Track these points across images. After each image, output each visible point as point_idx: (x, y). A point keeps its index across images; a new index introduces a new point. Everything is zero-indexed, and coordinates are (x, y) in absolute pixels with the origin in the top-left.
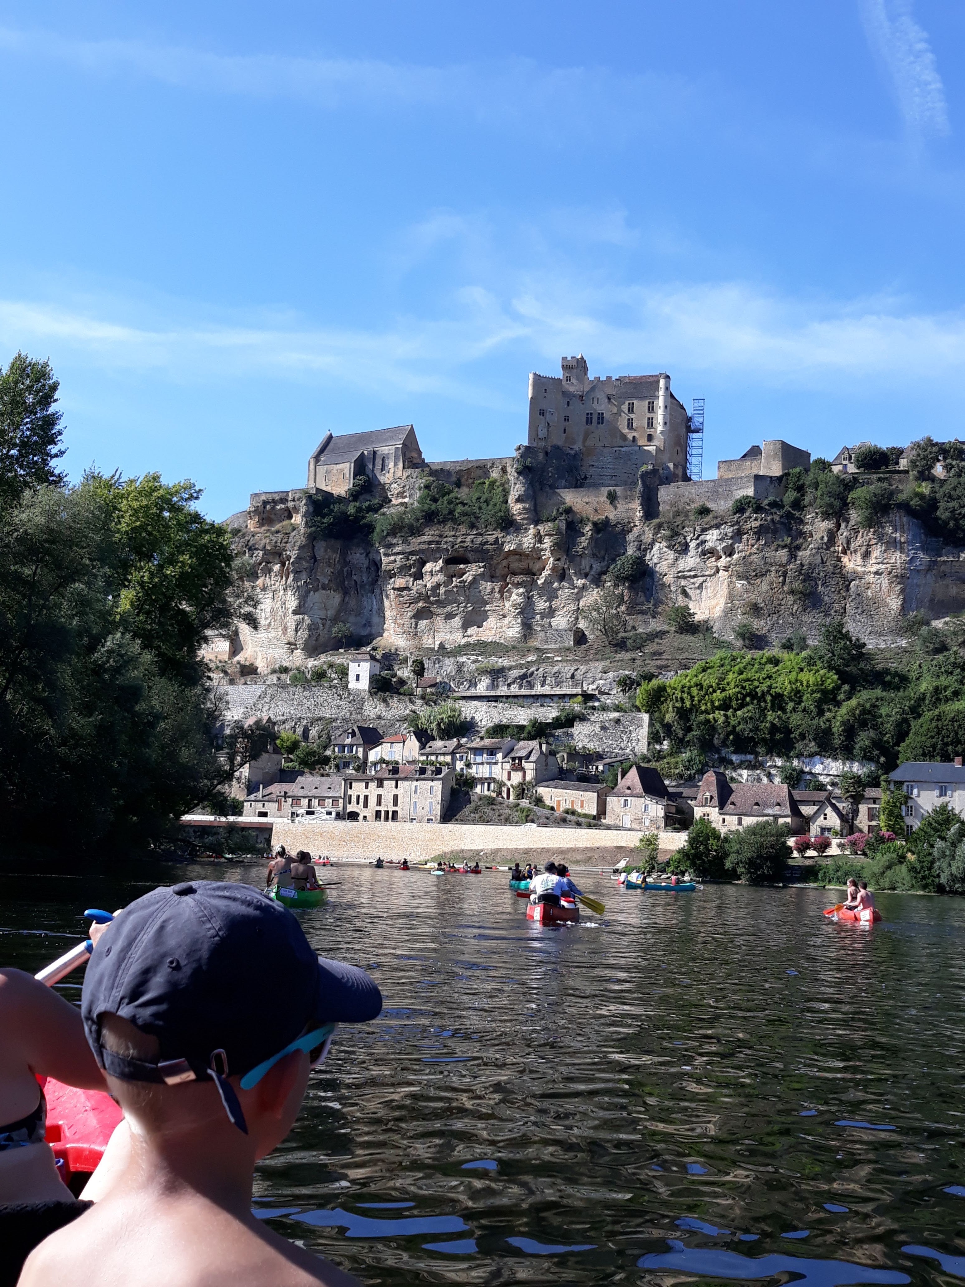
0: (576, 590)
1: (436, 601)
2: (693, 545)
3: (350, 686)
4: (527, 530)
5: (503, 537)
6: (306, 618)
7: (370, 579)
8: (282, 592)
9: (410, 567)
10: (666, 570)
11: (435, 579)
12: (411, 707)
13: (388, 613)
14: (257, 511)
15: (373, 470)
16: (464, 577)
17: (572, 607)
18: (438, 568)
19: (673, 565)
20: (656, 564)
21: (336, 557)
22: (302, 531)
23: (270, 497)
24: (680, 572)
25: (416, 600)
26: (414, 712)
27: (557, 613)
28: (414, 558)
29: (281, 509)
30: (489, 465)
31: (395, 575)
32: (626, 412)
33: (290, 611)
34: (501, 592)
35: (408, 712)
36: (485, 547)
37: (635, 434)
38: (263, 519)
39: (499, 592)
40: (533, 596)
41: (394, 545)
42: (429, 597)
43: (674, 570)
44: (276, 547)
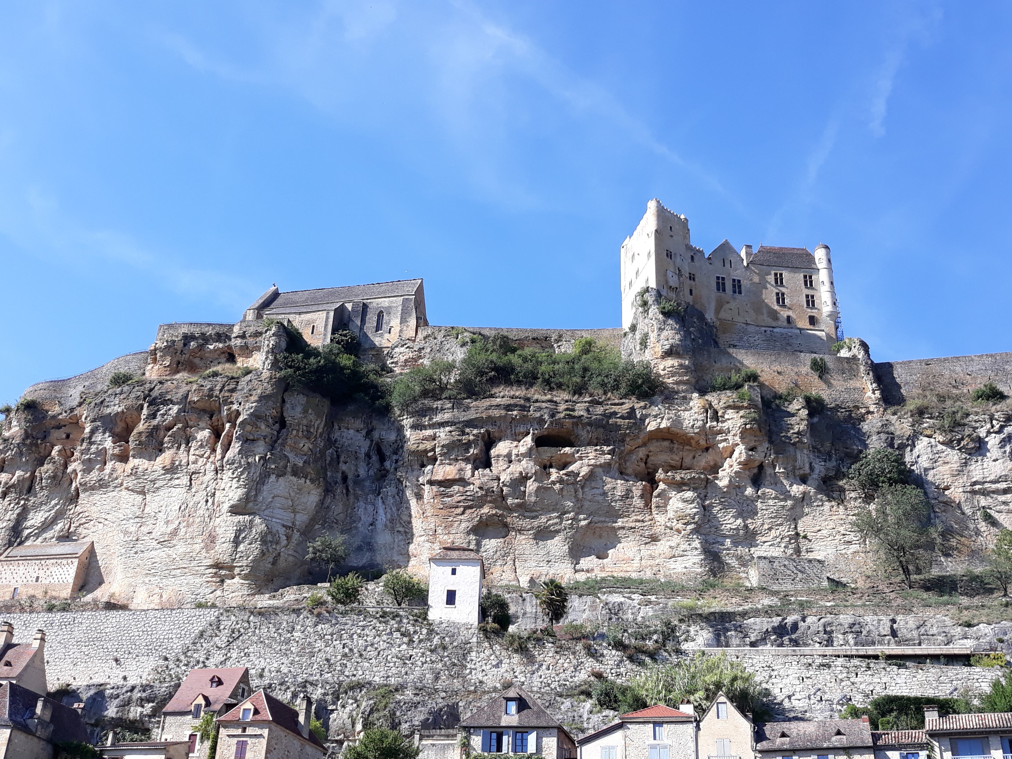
0: (789, 503)
1: (519, 506)
2: (993, 441)
3: (432, 615)
4: (686, 400)
5: (645, 407)
6: (257, 520)
7: (371, 473)
8: (210, 475)
9: (468, 445)
10: (948, 480)
11: (517, 469)
12: (590, 664)
13: (417, 525)
14: (170, 348)
15: (361, 328)
16: (571, 468)
17: (786, 530)
18: (523, 449)
19: (960, 472)
20: (926, 470)
21: (319, 424)
22: (266, 374)
23: (197, 331)
24: (975, 483)
25: (478, 502)
26: (599, 676)
27: (760, 539)
28: (475, 431)
29: (215, 350)
30: (554, 337)
31: (434, 460)
32: (773, 282)
33: (226, 507)
34: (647, 496)
35: (582, 676)
36: (611, 421)
37: (790, 313)
38: (179, 363)
39: (642, 496)
40: (711, 505)
41: (435, 411)
42: (504, 498)
43: (963, 480)
44: (211, 396)
